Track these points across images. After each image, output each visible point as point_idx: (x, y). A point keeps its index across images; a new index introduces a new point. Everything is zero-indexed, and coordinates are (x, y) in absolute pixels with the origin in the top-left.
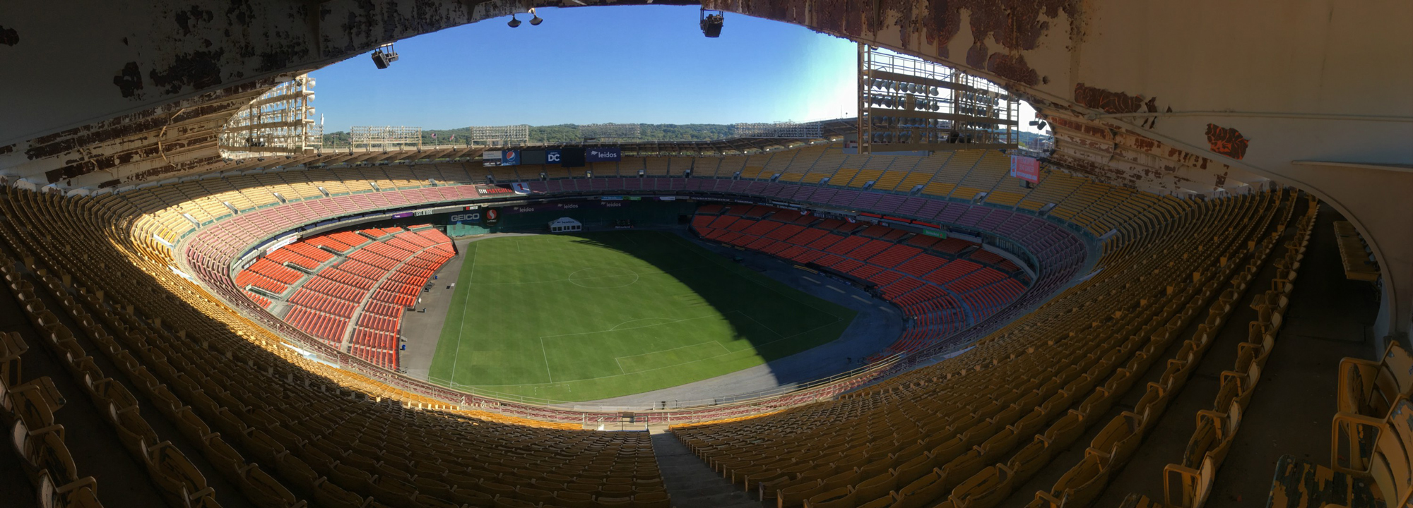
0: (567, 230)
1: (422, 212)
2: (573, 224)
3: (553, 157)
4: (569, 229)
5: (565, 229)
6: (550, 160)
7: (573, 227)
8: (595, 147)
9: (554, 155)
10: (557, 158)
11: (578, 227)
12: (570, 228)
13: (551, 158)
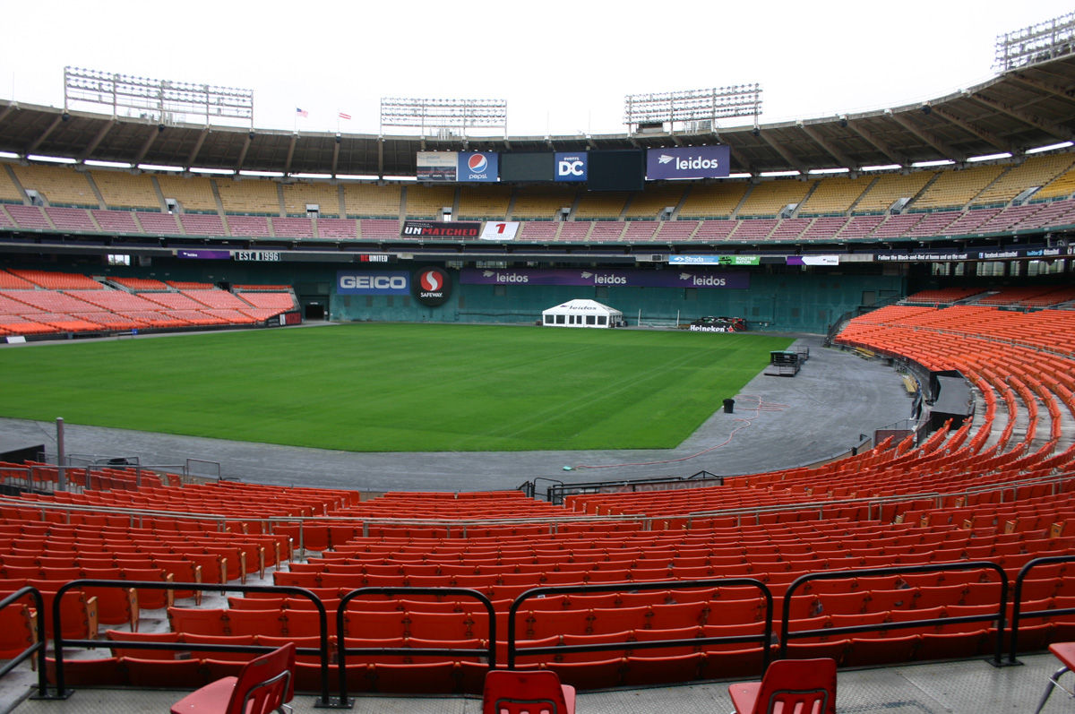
0: (575, 325)
1: (254, 255)
2: (591, 313)
3: (570, 167)
4: (579, 321)
5: (572, 321)
6: (561, 173)
7: (590, 320)
8: (669, 143)
9: (571, 162)
10: (578, 168)
11: (602, 320)
12: (584, 320)
13: (565, 168)
